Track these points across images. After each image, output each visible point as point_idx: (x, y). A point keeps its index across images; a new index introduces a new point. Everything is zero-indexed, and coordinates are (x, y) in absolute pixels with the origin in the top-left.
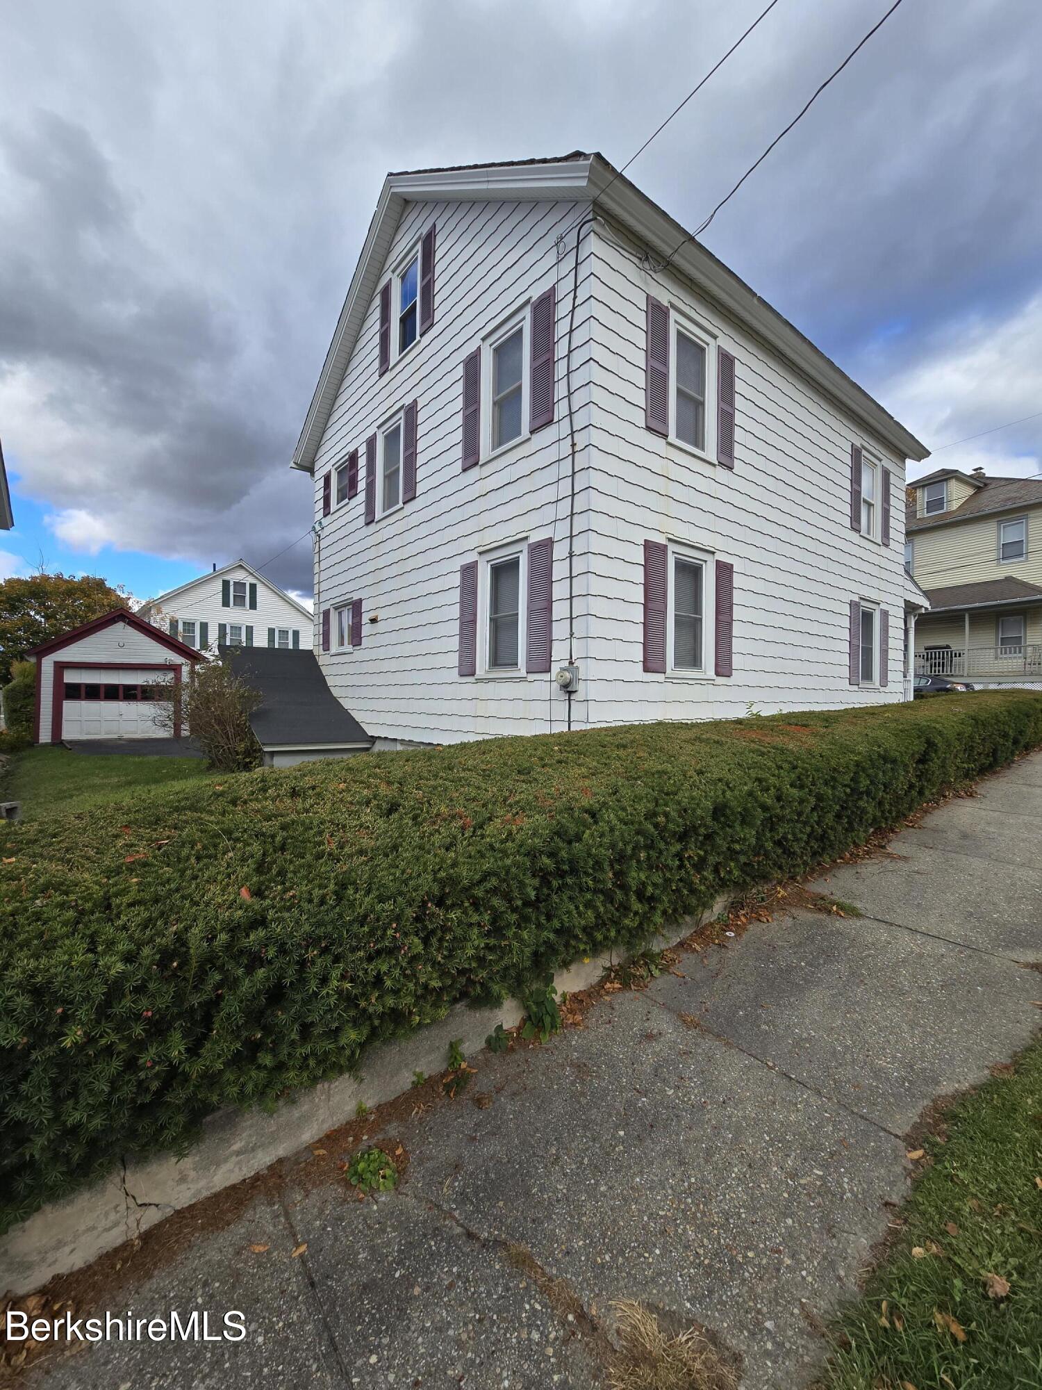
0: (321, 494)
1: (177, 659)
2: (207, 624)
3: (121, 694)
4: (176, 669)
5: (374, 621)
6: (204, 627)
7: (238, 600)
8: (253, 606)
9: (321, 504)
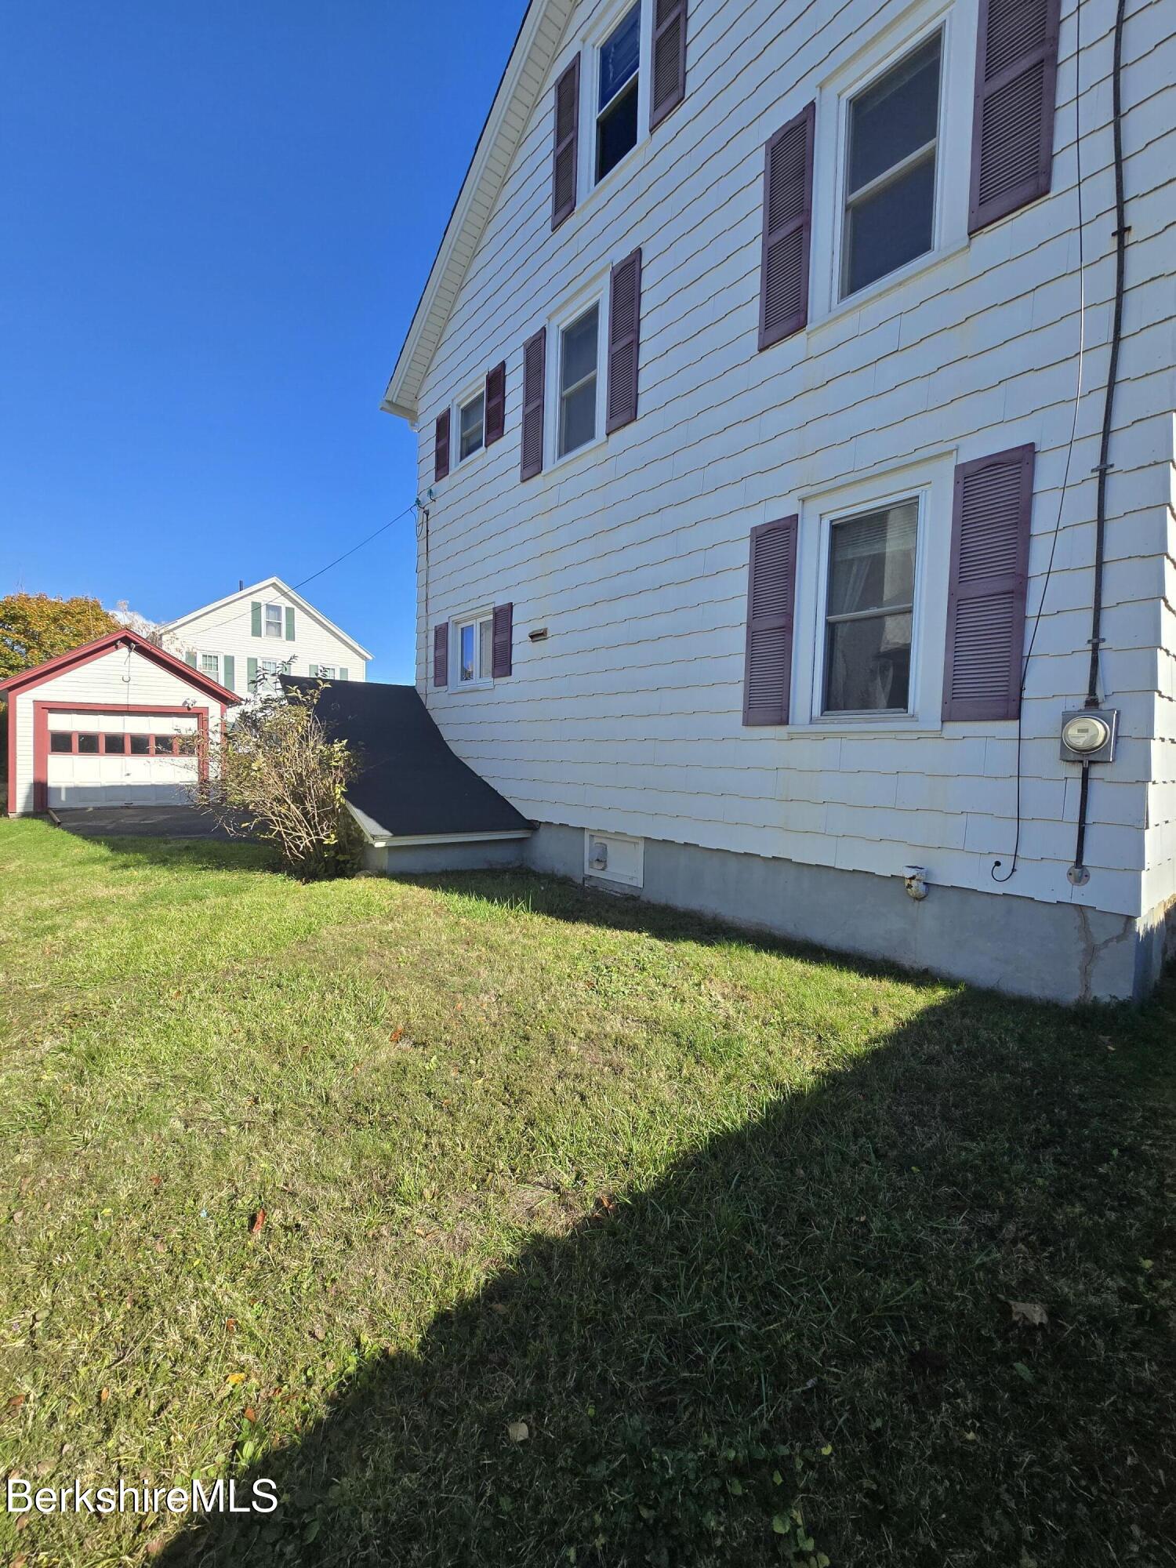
0: (432, 446)
1: (202, 700)
2: (233, 658)
3: (128, 746)
4: (200, 715)
5: (536, 636)
6: (230, 661)
7: (272, 628)
8: (291, 636)
9: (431, 462)
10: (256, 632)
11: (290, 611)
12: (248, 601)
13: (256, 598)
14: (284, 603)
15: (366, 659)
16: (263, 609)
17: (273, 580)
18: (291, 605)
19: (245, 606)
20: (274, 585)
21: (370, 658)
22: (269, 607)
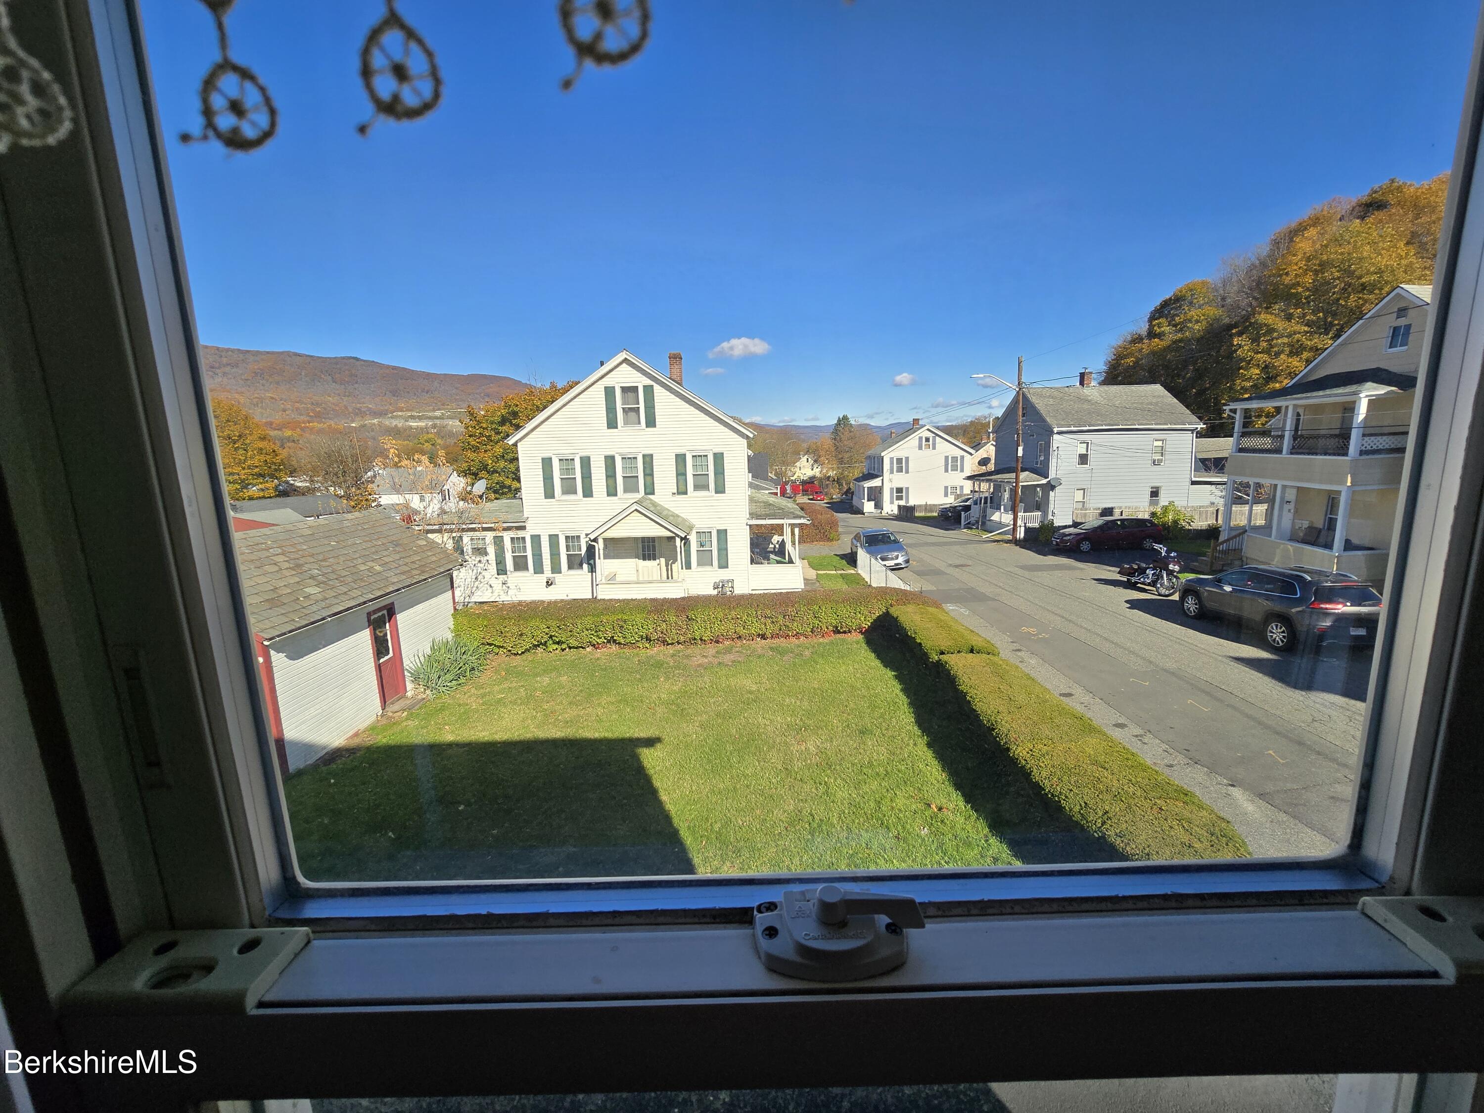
10: (612, 424)
11: (649, 390)
12: (600, 387)
13: (608, 381)
14: (641, 381)
15: (747, 437)
16: (618, 393)
17: (623, 356)
18: (649, 382)
19: (597, 394)
20: (625, 361)
21: (751, 436)
22: (624, 390)
